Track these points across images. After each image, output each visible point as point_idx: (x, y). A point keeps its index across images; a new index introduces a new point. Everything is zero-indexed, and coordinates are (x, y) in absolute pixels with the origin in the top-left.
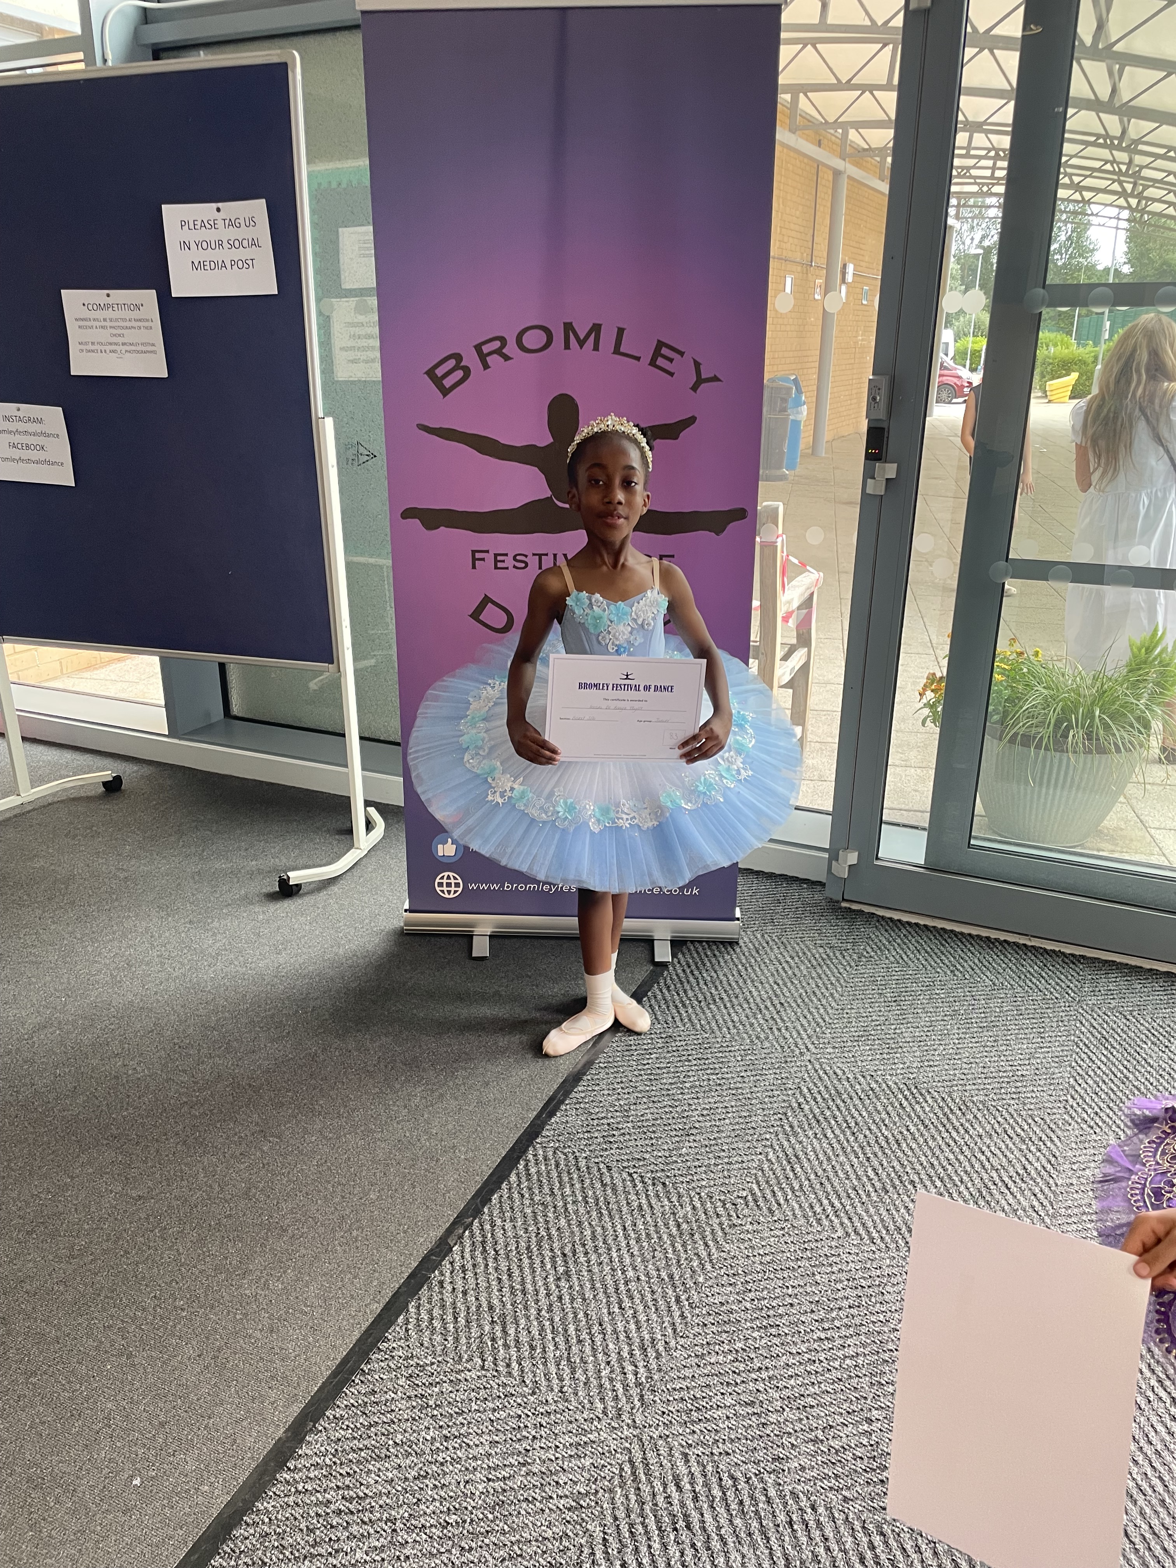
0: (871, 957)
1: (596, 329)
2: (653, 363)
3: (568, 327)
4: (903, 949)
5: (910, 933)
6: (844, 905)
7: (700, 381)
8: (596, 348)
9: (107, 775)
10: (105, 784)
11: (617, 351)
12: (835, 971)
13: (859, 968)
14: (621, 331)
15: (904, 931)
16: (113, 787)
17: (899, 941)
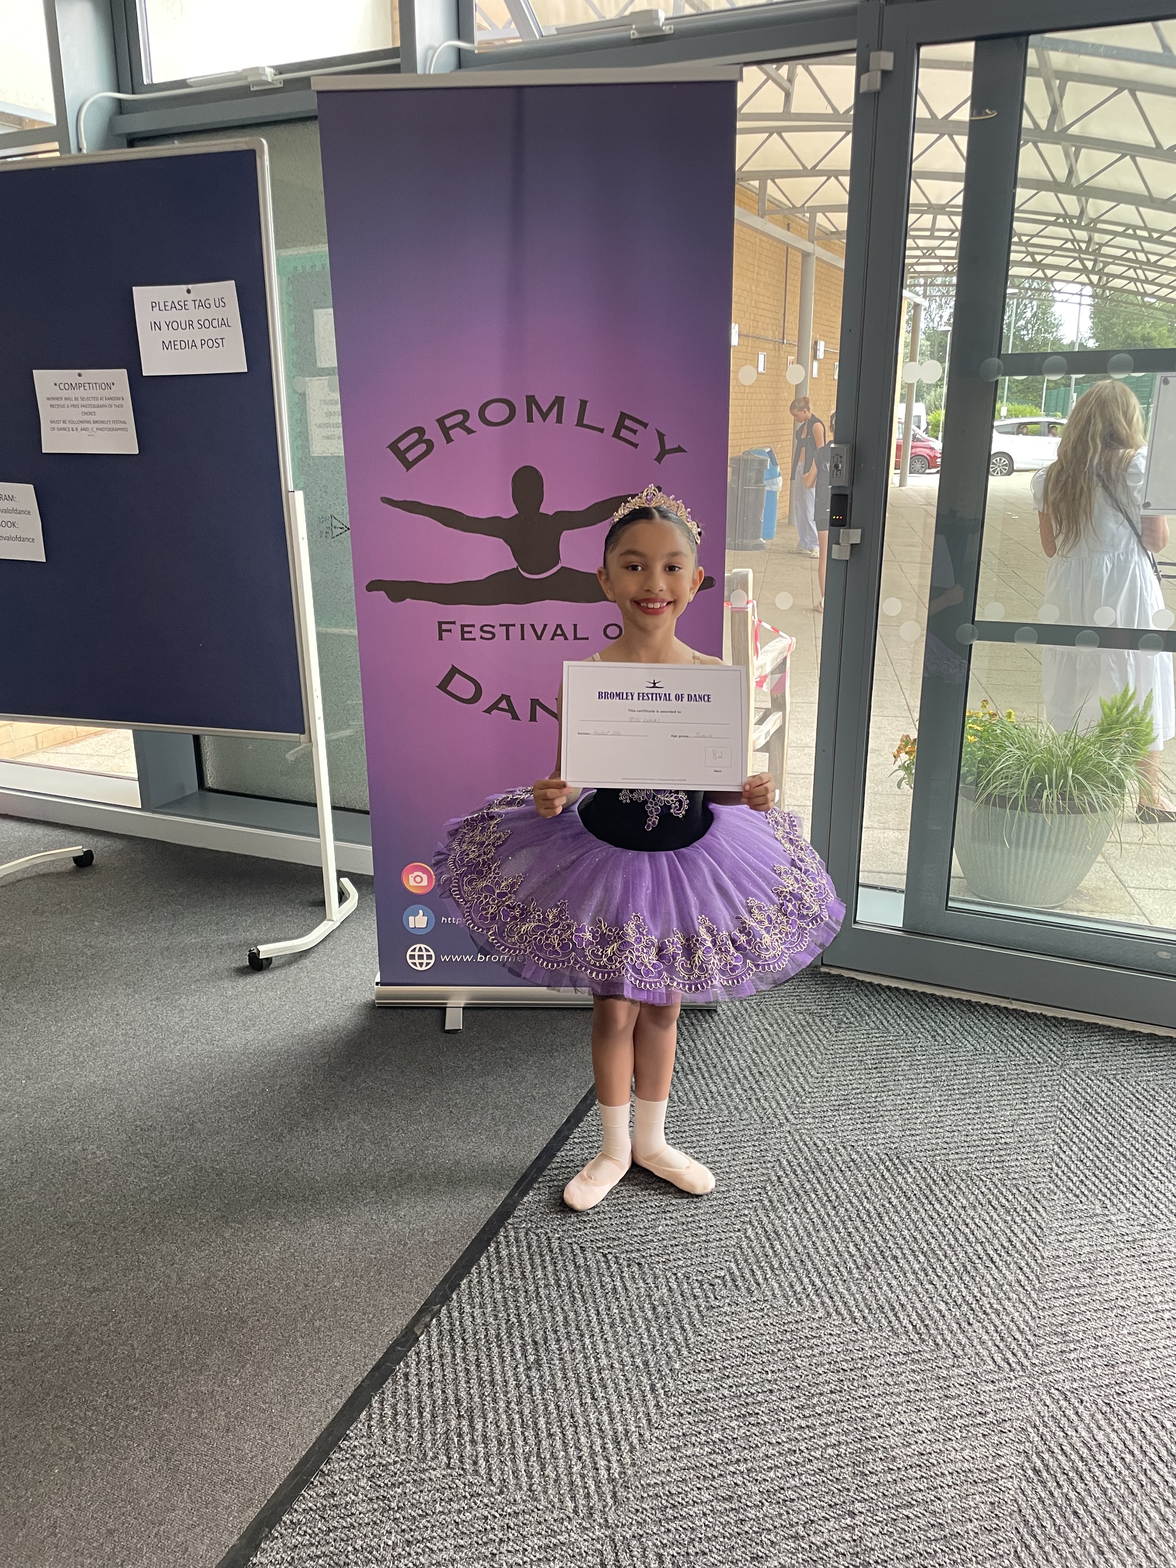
0: (851, 1023)
1: (559, 401)
2: (616, 435)
3: (531, 400)
4: (883, 1015)
5: (890, 997)
6: (823, 969)
7: (663, 452)
8: (559, 420)
9: (78, 850)
10: (76, 859)
11: (580, 423)
12: (815, 1037)
13: (839, 1034)
14: (584, 403)
15: (884, 996)
16: (84, 861)
17: (879, 1006)
